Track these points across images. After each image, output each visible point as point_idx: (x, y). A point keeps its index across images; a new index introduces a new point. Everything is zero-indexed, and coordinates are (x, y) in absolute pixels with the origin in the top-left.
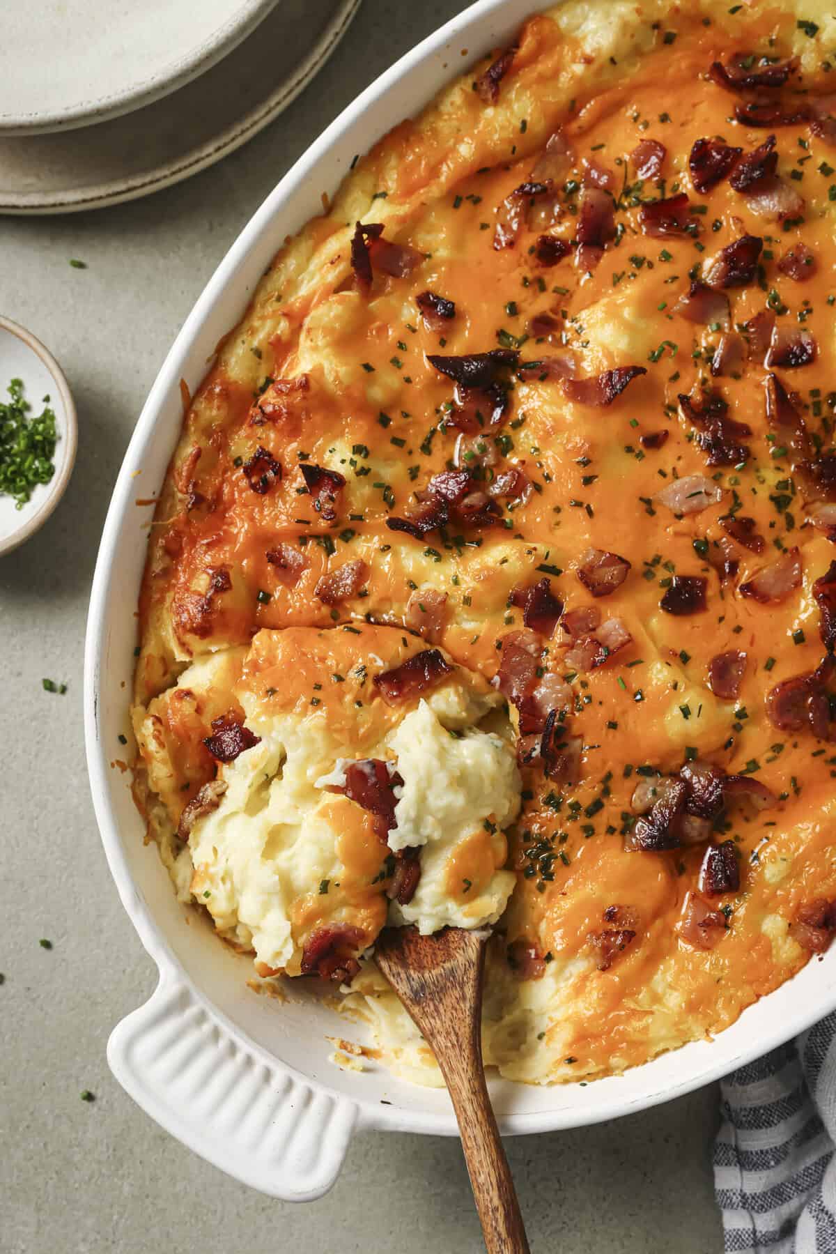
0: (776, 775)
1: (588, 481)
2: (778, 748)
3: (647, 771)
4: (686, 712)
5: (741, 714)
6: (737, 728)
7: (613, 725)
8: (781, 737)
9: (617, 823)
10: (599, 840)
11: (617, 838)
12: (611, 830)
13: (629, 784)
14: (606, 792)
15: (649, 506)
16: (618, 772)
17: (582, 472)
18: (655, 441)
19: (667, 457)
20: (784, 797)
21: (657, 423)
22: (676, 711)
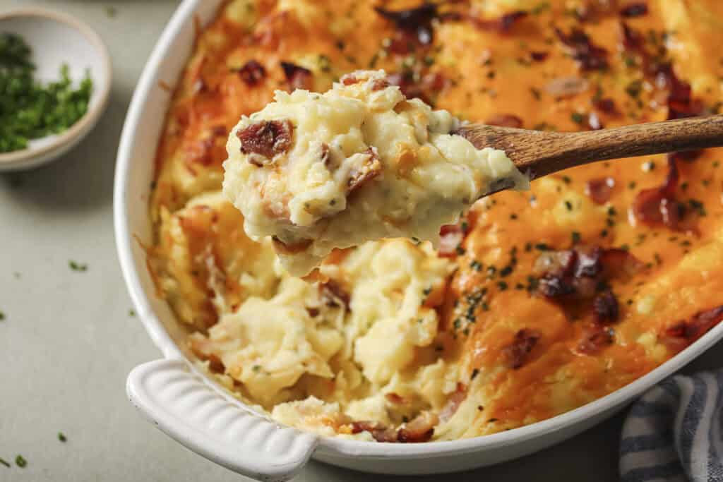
0: (643, 253)
1: (491, 75)
2: (642, 238)
3: (543, 247)
4: (569, 206)
5: (612, 212)
6: (611, 223)
7: (514, 217)
8: (644, 230)
9: (524, 282)
10: (510, 293)
11: (524, 292)
12: (520, 287)
13: (530, 256)
14: (514, 261)
15: (536, 94)
16: (521, 247)
17: (486, 70)
18: (539, 57)
19: (548, 66)
20: (649, 266)
21: (539, 47)
22: (561, 206)
